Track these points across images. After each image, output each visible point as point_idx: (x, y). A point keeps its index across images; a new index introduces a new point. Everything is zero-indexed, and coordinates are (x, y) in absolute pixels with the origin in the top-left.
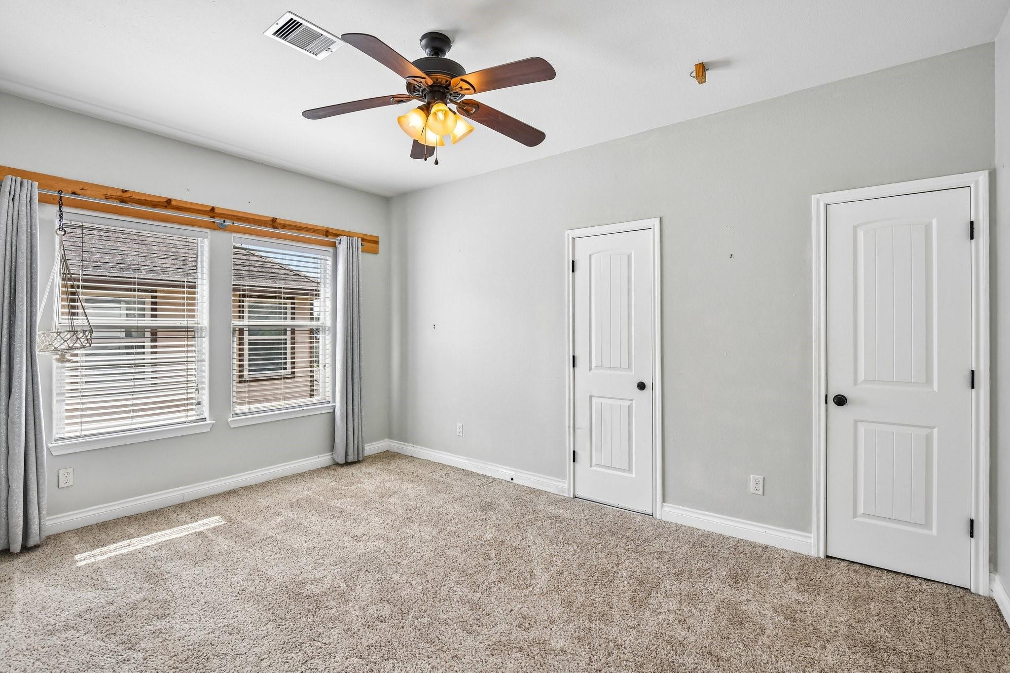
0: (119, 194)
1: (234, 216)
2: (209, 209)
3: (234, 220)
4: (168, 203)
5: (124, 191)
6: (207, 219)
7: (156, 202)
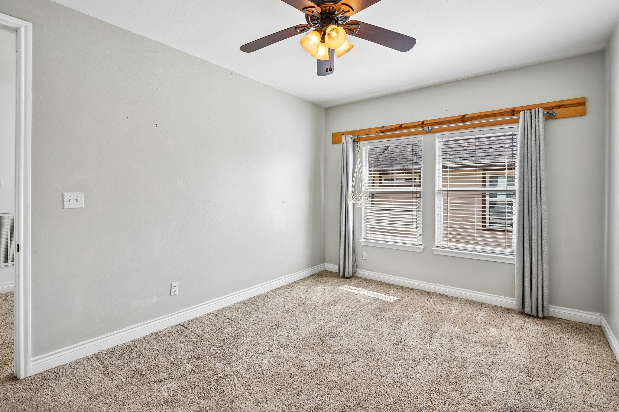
0: (381, 129)
1: (435, 122)
2: (421, 123)
3: (429, 126)
4: (401, 127)
5: (383, 127)
6: (420, 129)
7: (395, 128)
